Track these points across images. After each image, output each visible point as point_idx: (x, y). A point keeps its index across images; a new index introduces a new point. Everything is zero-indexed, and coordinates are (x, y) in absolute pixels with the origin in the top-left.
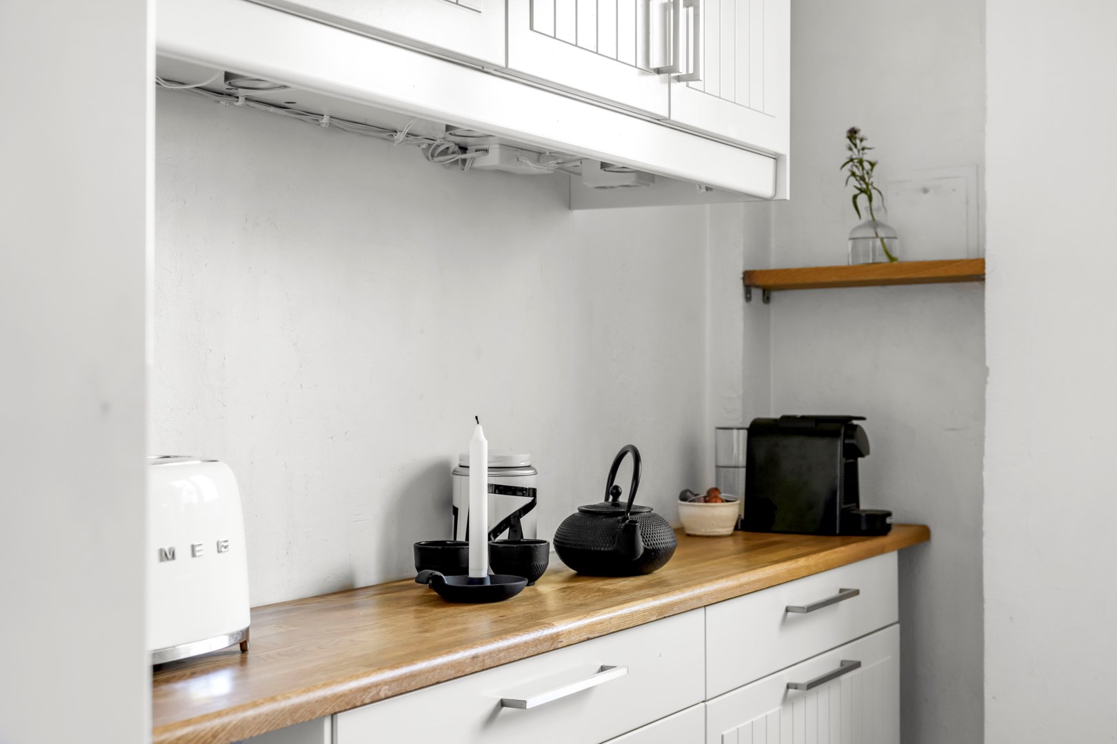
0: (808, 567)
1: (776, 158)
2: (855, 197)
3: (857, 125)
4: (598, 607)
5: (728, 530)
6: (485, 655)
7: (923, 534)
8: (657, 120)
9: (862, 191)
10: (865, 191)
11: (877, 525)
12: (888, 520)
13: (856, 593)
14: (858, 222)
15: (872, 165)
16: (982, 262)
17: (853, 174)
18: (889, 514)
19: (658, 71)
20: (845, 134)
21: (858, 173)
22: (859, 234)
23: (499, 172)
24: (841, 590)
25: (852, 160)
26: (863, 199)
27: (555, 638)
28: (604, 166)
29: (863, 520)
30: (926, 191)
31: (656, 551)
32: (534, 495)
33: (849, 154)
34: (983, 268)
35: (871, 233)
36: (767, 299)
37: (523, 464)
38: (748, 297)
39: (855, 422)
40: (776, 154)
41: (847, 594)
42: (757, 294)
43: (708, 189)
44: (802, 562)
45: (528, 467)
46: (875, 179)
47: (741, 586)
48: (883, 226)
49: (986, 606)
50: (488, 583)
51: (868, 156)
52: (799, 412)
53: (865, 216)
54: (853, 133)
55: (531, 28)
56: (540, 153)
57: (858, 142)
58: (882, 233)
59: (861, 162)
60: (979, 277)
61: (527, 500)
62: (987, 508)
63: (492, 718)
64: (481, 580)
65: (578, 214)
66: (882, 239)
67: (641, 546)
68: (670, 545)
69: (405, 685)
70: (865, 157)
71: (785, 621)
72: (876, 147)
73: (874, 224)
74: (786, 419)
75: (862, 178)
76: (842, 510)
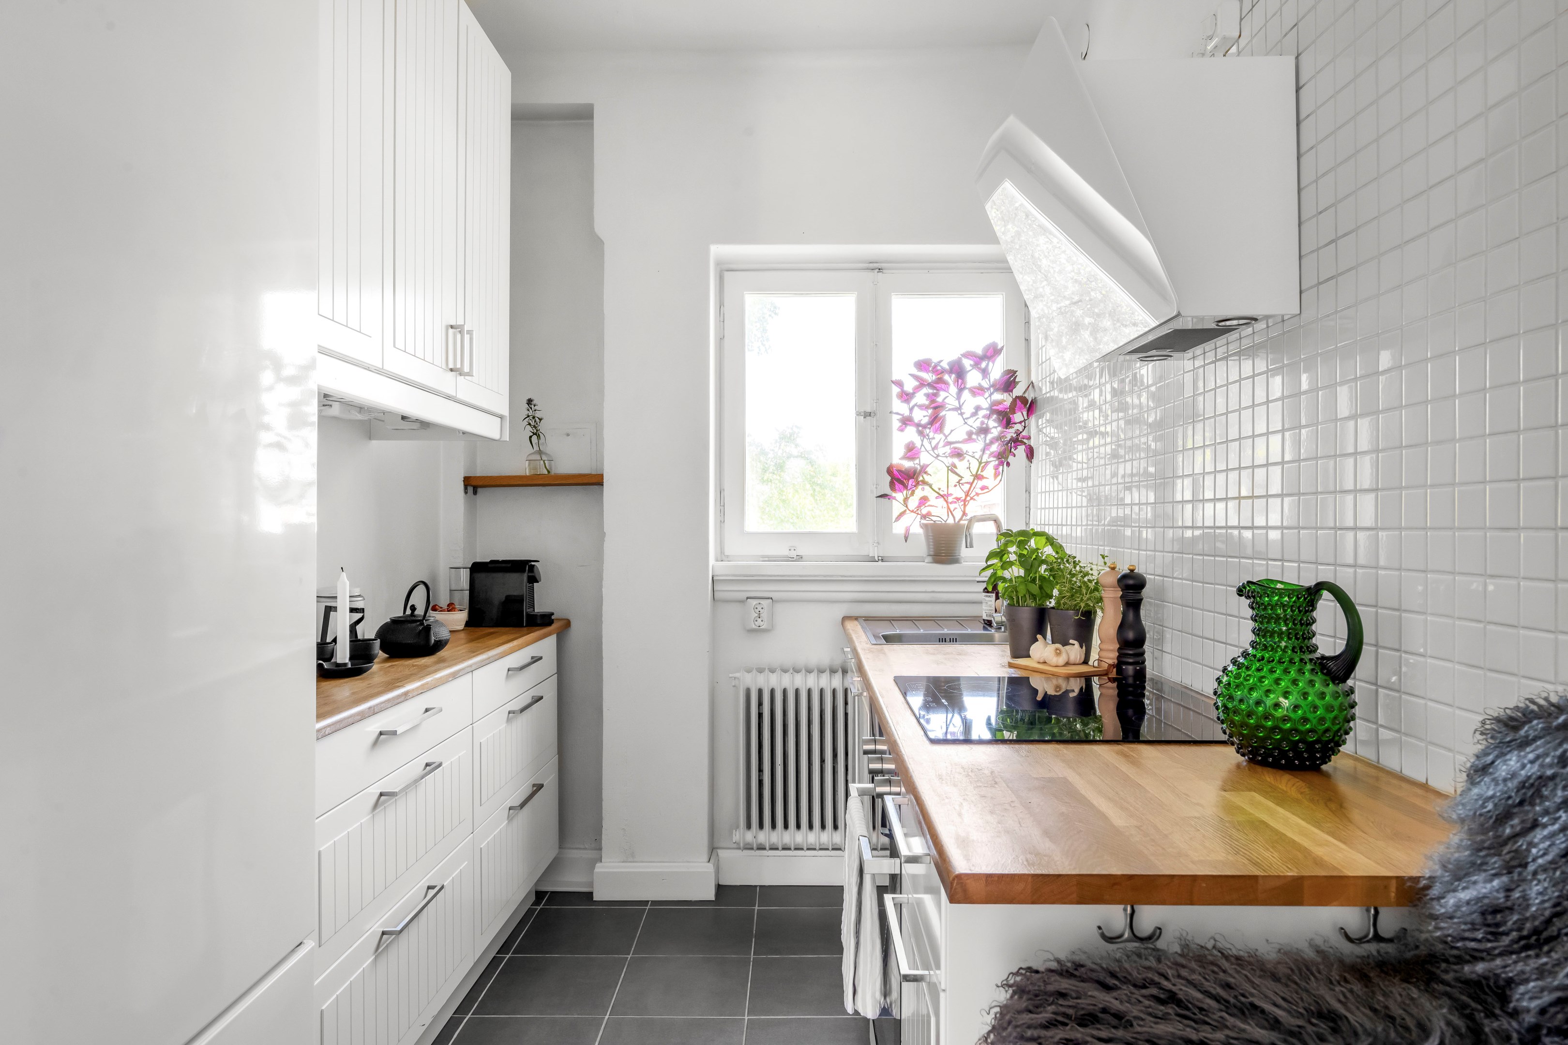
0: (518, 645)
1: (501, 417)
2: (531, 437)
3: (532, 398)
4: (422, 675)
5: (461, 627)
6: (374, 706)
7: (567, 624)
8: (448, 397)
9: (534, 434)
10: (537, 434)
11: (546, 620)
12: (553, 617)
13: (541, 658)
14: (533, 451)
15: (540, 420)
16: (602, 475)
17: (529, 424)
18: (553, 614)
19: (451, 370)
20: (525, 402)
21: (533, 423)
22: (531, 458)
23: (335, 418)
24: (532, 658)
25: (528, 416)
26: (534, 438)
27: (406, 694)
28: (404, 418)
29: (538, 618)
30: (568, 435)
31: (440, 641)
32: (363, 612)
33: (527, 412)
34: (603, 479)
35: (538, 457)
36: (475, 493)
37: (357, 594)
38: (466, 493)
39: (533, 563)
40: (502, 415)
41: (536, 660)
42: (470, 489)
43: (464, 433)
44: (515, 643)
45: (359, 596)
46: (542, 427)
47: (489, 658)
48: (546, 454)
49: (604, 661)
50: (349, 666)
51: (538, 414)
52: (501, 558)
53: (536, 448)
54: (530, 402)
55: (394, 346)
56: (361, 408)
57: (533, 406)
58: (544, 458)
59: (534, 418)
60: (601, 484)
61: (361, 615)
62: (604, 608)
63: (376, 743)
64: (345, 664)
65: (374, 443)
66: (544, 461)
67: (433, 639)
68: (448, 638)
69: (338, 726)
70: (536, 415)
71: (508, 676)
72: (543, 410)
73: (540, 452)
74: (492, 562)
75: (534, 426)
76: (527, 613)
